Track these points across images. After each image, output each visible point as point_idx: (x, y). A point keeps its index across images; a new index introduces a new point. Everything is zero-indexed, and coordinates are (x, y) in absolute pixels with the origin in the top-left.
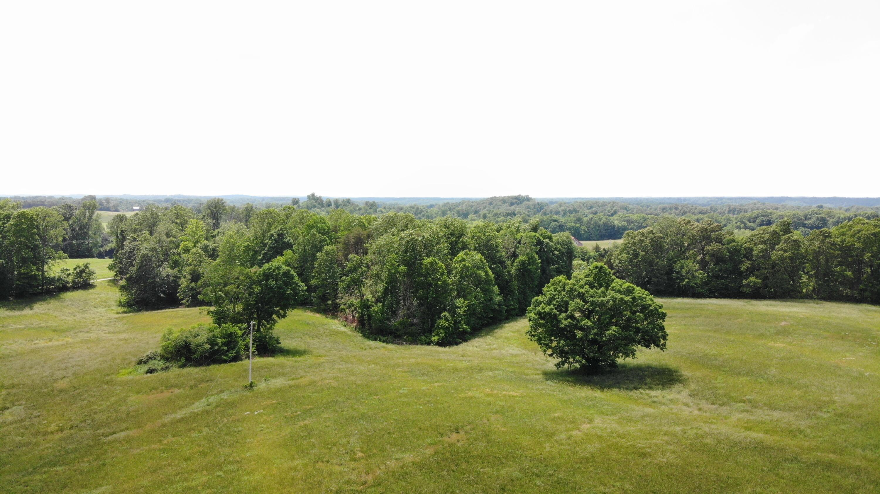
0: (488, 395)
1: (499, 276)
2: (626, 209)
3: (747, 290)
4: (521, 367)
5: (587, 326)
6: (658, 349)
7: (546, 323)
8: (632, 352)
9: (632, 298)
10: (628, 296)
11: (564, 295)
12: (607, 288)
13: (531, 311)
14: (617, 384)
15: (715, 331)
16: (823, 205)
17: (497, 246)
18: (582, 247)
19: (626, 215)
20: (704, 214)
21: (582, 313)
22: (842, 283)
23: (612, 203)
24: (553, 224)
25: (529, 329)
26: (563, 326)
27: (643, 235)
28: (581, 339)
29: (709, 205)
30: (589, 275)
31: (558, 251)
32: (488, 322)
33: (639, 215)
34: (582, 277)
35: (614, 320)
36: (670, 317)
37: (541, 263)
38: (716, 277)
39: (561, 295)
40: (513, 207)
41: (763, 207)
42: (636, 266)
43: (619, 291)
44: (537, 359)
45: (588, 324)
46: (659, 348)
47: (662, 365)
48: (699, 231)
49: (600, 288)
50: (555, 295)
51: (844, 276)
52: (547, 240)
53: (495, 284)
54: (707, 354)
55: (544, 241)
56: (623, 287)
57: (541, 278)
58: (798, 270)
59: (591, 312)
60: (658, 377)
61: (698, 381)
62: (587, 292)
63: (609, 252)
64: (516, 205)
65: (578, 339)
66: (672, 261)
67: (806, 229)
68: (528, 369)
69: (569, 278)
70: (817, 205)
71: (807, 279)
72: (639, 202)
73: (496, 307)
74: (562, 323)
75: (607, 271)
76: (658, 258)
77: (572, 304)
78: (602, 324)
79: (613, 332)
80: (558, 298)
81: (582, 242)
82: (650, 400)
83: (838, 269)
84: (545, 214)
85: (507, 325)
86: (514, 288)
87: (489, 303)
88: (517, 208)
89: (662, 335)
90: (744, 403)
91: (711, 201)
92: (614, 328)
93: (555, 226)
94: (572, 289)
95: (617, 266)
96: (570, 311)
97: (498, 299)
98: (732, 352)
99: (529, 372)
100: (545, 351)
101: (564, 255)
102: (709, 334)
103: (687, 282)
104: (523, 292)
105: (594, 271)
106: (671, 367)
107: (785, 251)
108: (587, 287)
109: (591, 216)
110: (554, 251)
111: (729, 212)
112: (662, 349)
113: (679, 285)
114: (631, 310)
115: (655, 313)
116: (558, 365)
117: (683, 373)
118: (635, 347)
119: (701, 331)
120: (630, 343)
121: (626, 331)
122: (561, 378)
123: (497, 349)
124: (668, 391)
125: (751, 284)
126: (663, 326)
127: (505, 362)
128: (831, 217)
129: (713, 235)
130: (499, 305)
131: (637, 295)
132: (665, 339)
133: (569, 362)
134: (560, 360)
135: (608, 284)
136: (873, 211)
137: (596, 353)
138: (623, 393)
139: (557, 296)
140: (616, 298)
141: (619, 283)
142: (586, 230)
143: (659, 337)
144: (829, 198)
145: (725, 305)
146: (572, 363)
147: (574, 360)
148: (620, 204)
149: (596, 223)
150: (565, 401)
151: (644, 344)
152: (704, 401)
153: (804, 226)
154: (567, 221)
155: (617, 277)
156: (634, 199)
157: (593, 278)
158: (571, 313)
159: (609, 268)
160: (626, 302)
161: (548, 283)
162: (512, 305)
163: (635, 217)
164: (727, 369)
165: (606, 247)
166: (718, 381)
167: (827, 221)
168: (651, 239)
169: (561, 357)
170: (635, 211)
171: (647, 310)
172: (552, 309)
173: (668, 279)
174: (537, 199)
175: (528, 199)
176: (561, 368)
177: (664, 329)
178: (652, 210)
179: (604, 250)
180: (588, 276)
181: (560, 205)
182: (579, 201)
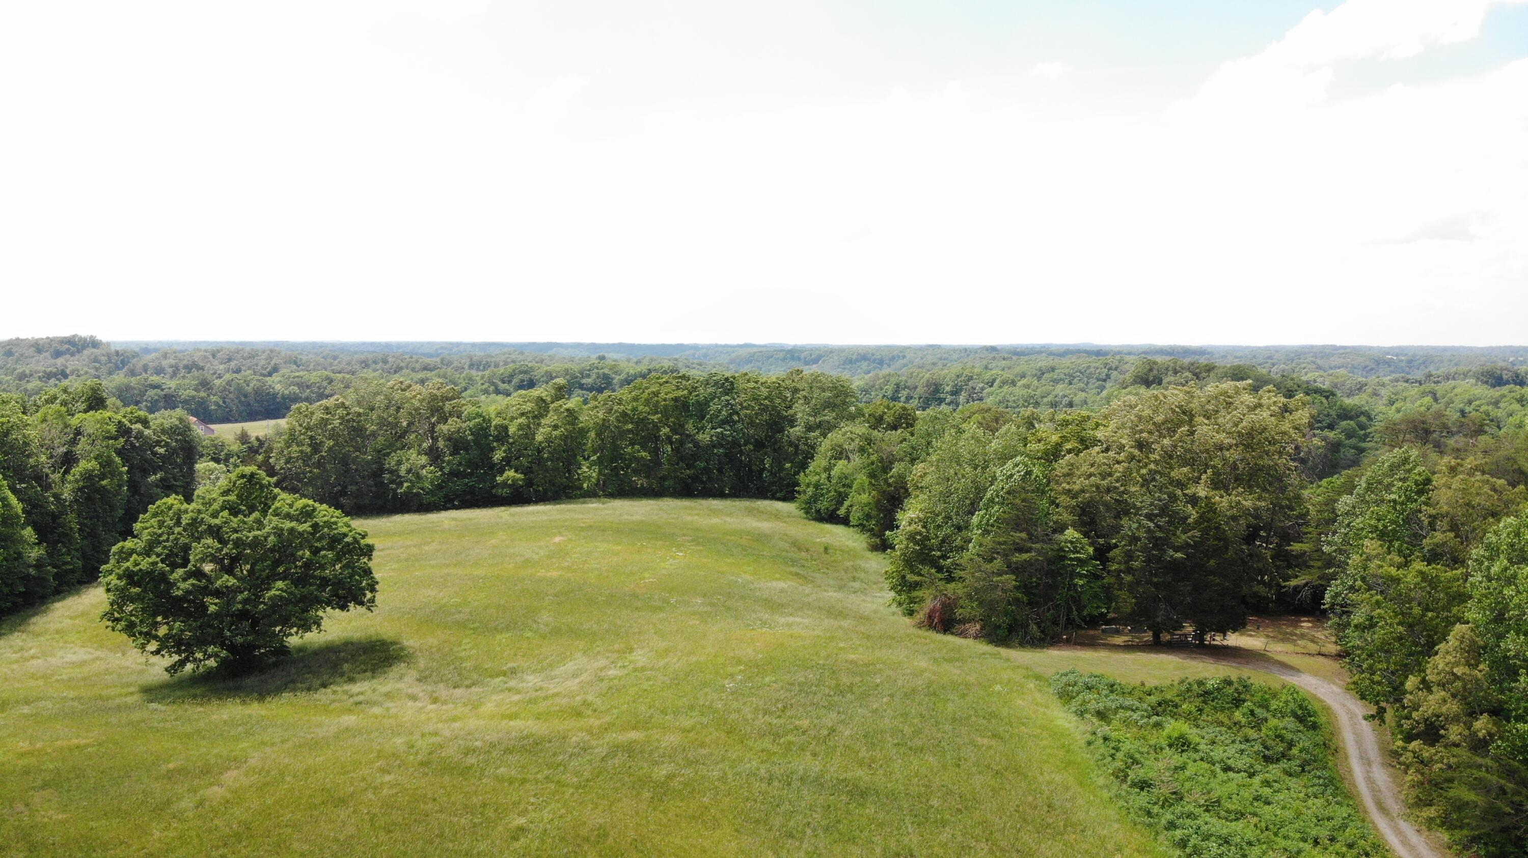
0: (23, 755)
1: (34, 506)
2: (295, 363)
3: (505, 492)
4: (93, 686)
5: (227, 587)
6: (361, 610)
7: (144, 591)
8: (315, 623)
9: (311, 526)
10: (305, 522)
11: (179, 533)
12: (264, 512)
13: (110, 572)
14: (289, 685)
15: (455, 565)
16: (607, 355)
17: (26, 444)
18: (213, 436)
19: (297, 374)
20: (431, 370)
21: (217, 563)
22: (636, 472)
23: (268, 352)
24: (151, 393)
25: (107, 608)
26: (180, 593)
27: (327, 410)
28: (216, 615)
29: (438, 355)
30: (229, 490)
31: (162, 447)
32: (14, 603)
33: (319, 373)
34: (214, 496)
35: (281, 569)
36: (382, 550)
37: (128, 472)
38: (454, 474)
39: (173, 533)
40: (60, 361)
41: (521, 357)
42: (319, 465)
43: (288, 516)
44: (128, 663)
45: (230, 584)
46: (364, 608)
47: (371, 636)
48: (424, 400)
49: (250, 513)
50: (160, 535)
51: (638, 460)
52: (139, 426)
53: (27, 523)
54: (445, 605)
55: (133, 427)
56: (294, 508)
57: (129, 501)
58: (575, 456)
59: (235, 560)
60: (363, 657)
61: (432, 653)
62: (225, 523)
63: (266, 445)
64: (68, 356)
65: (211, 614)
66: (381, 454)
67: (584, 392)
68: (108, 687)
69: (188, 499)
70: (597, 355)
71: (588, 467)
72: (317, 348)
73: (32, 571)
74: (178, 588)
75: (264, 482)
76: (357, 449)
77: (197, 550)
78: (258, 578)
79: (278, 593)
80: (167, 540)
81: (212, 426)
82: (351, 700)
83: (629, 450)
84: (133, 373)
85: (58, 605)
86: (71, 529)
87: (16, 564)
88: (71, 363)
89: (368, 584)
90: (504, 676)
91: (442, 348)
92: (280, 584)
93: (156, 397)
94: (194, 520)
95: (282, 468)
96: (192, 563)
97: (35, 553)
98: (483, 595)
99: (112, 692)
100: (143, 647)
101: (178, 454)
102: (446, 571)
103: (408, 487)
104: (90, 534)
105: (238, 482)
106: (385, 637)
107: (556, 427)
108: (225, 513)
109: (228, 377)
110: (155, 447)
111: (471, 366)
112: (369, 609)
113: (395, 494)
114: (311, 547)
115: (354, 547)
116: (172, 669)
117: (406, 643)
118: (320, 613)
119: (433, 567)
120: (311, 605)
121: (303, 587)
122: (178, 693)
123: (38, 658)
124: (381, 680)
125: (510, 482)
126: (369, 568)
127: (57, 681)
128: (616, 373)
129: (448, 407)
130: (39, 565)
131: (320, 520)
132: (373, 590)
133: (195, 660)
134: (176, 658)
135: (266, 504)
136: (671, 364)
137: (248, 635)
138: (302, 698)
139: (165, 537)
140: (282, 530)
141: (288, 502)
142: (221, 403)
143: (363, 589)
144: (613, 345)
145: (470, 519)
146: (200, 661)
147: (205, 654)
148: (283, 354)
149: (239, 389)
150: (189, 736)
151: (337, 604)
152: (441, 685)
153: (581, 387)
154: (179, 387)
155: (283, 489)
156: (310, 343)
157: (237, 495)
158: (194, 566)
159: (268, 475)
160: (301, 534)
161: (145, 511)
162: (68, 563)
163: (313, 377)
164: (477, 624)
165: (261, 434)
166: (463, 647)
167: (612, 379)
168: (342, 418)
169: (179, 652)
170: (311, 367)
171: (339, 544)
172: (154, 564)
173: (376, 485)
174: (114, 343)
175: (95, 343)
176: (179, 674)
177: (371, 573)
178: (343, 365)
179: (258, 439)
180: (226, 493)
181: (165, 356)
182: (203, 347)
